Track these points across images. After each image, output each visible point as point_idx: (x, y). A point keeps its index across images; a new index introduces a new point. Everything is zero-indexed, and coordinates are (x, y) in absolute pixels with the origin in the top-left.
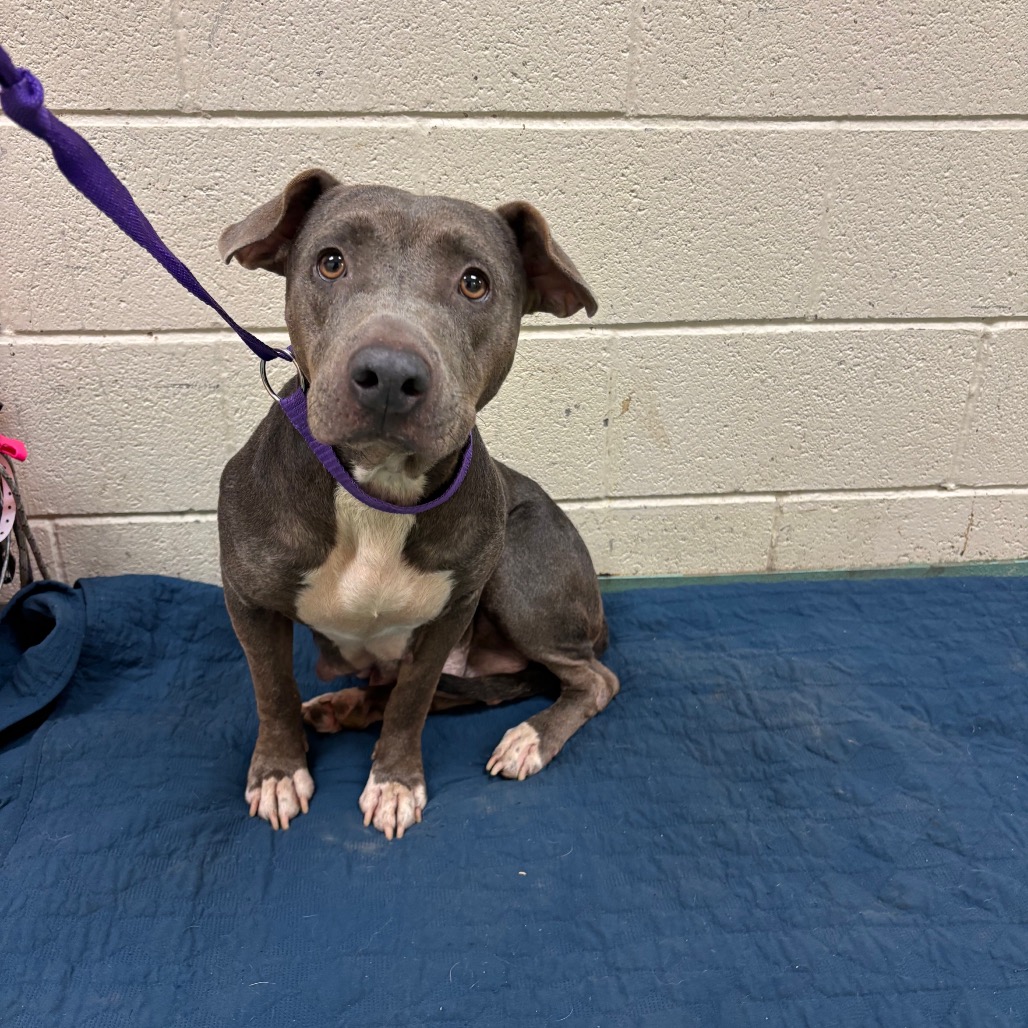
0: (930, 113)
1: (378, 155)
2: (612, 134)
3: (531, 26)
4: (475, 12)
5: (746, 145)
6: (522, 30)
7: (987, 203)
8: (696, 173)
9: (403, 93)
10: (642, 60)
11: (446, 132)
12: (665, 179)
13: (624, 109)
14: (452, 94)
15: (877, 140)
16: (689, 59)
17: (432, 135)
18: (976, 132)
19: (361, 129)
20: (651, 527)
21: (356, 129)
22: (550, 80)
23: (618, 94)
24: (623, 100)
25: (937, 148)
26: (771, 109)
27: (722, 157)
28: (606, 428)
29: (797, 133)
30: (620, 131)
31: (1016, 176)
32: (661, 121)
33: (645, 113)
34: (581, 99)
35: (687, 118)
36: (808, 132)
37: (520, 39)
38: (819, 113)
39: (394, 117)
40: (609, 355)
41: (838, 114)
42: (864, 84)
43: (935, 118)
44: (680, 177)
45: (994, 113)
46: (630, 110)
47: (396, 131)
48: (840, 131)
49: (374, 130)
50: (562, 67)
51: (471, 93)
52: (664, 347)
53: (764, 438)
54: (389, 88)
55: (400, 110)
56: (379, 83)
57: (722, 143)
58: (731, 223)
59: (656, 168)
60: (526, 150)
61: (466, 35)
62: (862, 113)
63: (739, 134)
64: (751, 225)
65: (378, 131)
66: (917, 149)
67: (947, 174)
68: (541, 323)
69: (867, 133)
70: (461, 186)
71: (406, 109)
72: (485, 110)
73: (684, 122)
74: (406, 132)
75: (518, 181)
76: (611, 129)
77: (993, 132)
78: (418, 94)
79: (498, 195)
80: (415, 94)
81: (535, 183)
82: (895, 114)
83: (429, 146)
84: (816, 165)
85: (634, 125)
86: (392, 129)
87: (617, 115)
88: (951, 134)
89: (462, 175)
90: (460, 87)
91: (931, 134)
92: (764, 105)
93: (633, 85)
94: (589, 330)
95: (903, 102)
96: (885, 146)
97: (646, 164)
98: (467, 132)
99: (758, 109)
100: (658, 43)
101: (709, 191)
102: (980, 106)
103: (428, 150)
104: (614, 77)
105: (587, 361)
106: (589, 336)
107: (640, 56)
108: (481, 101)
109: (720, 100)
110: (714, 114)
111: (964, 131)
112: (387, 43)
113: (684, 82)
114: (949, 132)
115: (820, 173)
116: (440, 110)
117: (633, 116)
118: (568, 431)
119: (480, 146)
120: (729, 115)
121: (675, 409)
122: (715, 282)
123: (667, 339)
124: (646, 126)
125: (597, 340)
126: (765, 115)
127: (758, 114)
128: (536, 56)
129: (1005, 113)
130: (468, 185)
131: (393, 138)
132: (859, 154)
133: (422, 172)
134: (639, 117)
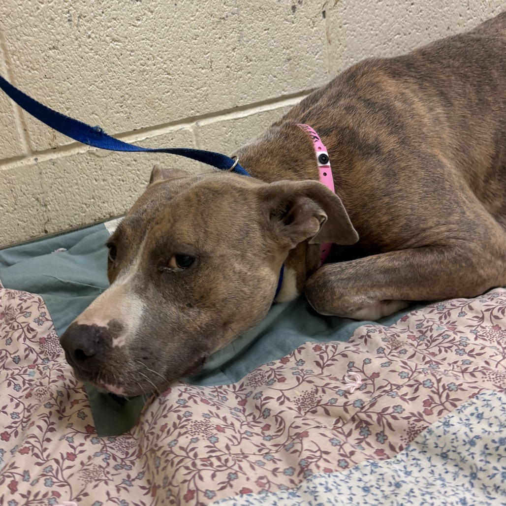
28: (324, 20)
53: (441, 11)
118: (296, 27)
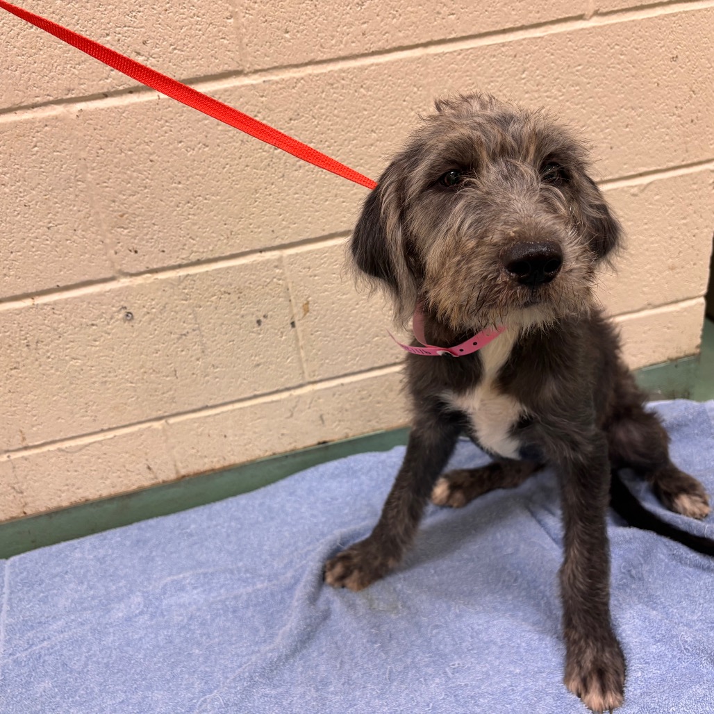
0: (499, 27)
1: (37, 142)
2: (236, 90)
3: (141, 9)
4: (89, 5)
5: (352, 79)
6: (134, 14)
7: (561, 94)
8: (315, 111)
9: (45, 86)
10: (245, 24)
11: (91, 113)
12: (291, 119)
13: (240, 68)
14: (88, 79)
15: (460, 57)
16: (286, 15)
17: (81, 118)
18: (539, 37)
19: (15, 122)
20: (350, 399)
21: (11, 123)
22: (170, 53)
23: (232, 55)
24: (238, 60)
25: (511, 56)
26: (367, 46)
27: (334, 93)
28: (294, 329)
29: (392, 63)
30: (243, 86)
31: (580, 68)
32: (275, 72)
33: (259, 68)
34: (201, 66)
35: (297, 66)
36: (401, 60)
37: (135, 22)
38: (407, 43)
39: (42, 108)
40: (281, 271)
41: (423, 41)
42: (439, 13)
43: (504, 31)
44: (303, 116)
45: (551, 19)
46: (247, 68)
47: (47, 119)
48: (428, 55)
49: (27, 122)
50: (178, 40)
51: (105, 75)
52: (325, 257)
54: (30, 83)
55: (45, 100)
56: (20, 80)
57: (332, 82)
58: (356, 146)
59: (281, 112)
60: (165, 116)
61: (86, 26)
62: (442, 37)
63: (344, 72)
64: (372, 145)
65: (32, 122)
66: (495, 59)
67: (524, 76)
68: (217, 255)
69: (451, 53)
70: (118, 156)
71: (51, 98)
72: (121, 88)
73: (295, 70)
74: (56, 118)
75: (165, 143)
76: (234, 87)
77: (553, 35)
78: (58, 84)
79: (151, 158)
80: (55, 85)
81: (180, 142)
82: (470, 33)
83: (80, 127)
84: (415, 86)
85: (254, 80)
86: (43, 118)
87: (237, 73)
88: (519, 43)
89: (115, 147)
90: (93, 72)
91: (504, 45)
92: (359, 44)
93: (244, 46)
94: (259, 254)
95: (474, 22)
96: (468, 62)
97: (270, 110)
98: (110, 110)
99: (355, 48)
100: (256, 6)
101: (330, 123)
102: (538, 15)
103: (80, 131)
104: (225, 42)
105: (264, 279)
106: (261, 259)
107: (243, 20)
108: (115, 82)
109: (321, 46)
110: (319, 59)
111: (530, 39)
112: (18, 44)
113: (287, 35)
114: (517, 42)
115: (419, 93)
116: (81, 95)
117: (251, 72)
118: (263, 338)
119: (125, 120)
120: (331, 57)
121: (346, 304)
122: (354, 197)
123: (326, 249)
124: (264, 79)
125: (268, 261)
126: (362, 52)
127: (356, 52)
128: (152, 34)
129: (560, 17)
130: (123, 154)
131: (46, 126)
132: (448, 72)
133: (80, 150)
134: (256, 72)
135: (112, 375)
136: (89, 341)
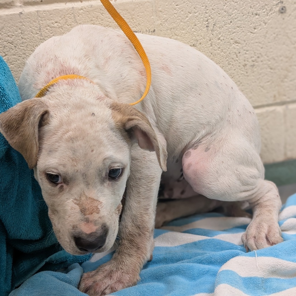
135: (259, 60)
136: (250, 27)
